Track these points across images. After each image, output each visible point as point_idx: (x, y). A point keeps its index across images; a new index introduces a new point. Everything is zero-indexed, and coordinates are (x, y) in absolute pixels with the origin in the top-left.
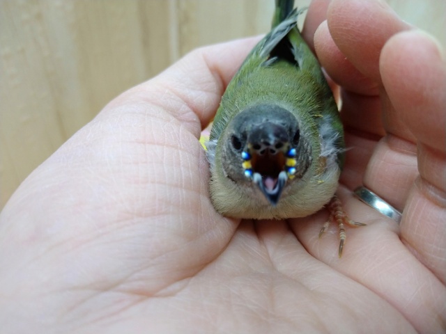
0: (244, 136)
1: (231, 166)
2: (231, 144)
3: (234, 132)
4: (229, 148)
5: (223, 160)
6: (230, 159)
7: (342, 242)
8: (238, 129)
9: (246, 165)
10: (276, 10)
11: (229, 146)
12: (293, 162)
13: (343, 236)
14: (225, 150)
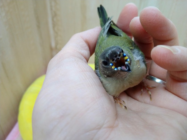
0: (107, 59)
1: (107, 72)
2: (103, 65)
3: (103, 60)
4: (103, 67)
5: (103, 72)
6: (105, 70)
7: (150, 95)
8: (104, 58)
9: (113, 67)
10: (100, 19)
11: (103, 66)
12: (127, 57)
13: (150, 93)
14: (102, 69)
